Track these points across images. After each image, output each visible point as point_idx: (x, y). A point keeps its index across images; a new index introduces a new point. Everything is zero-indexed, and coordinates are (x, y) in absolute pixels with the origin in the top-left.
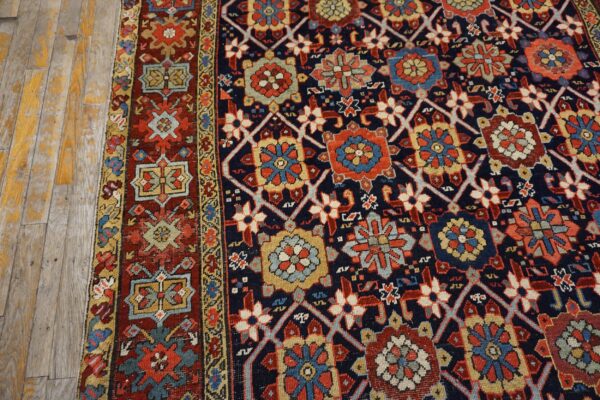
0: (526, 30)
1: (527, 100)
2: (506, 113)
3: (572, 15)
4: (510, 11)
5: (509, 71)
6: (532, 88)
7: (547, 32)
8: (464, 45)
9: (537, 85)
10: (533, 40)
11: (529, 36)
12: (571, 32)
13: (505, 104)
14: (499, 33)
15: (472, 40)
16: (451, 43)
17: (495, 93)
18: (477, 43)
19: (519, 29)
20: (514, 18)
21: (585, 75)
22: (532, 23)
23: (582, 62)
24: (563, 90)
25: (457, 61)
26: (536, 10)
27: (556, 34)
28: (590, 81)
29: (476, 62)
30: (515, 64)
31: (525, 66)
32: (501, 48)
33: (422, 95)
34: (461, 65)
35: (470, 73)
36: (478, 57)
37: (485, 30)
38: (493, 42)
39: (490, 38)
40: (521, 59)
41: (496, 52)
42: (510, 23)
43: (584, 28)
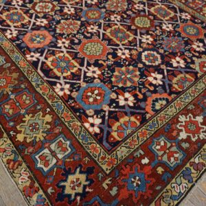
0: (55, 46)
1: (43, 20)
2: (50, 13)
3: (34, 62)
4: (68, 52)
5: (56, 27)
6: (43, 25)
7: (45, 49)
8: (80, 29)
9: (42, 26)
10: (50, 43)
11: (53, 44)
12: (32, 54)
13: (52, 16)
14: (67, 40)
15: (78, 33)
16: (86, 28)
17: (57, 18)
18: (75, 32)
19: (59, 45)
20: (64, 49)
21: (21, 37)
22: (54, 51)
23: (23, 42)
24: (29, 29)
25: (79, 22)
26: (54, 57)
27: (39, 50)
28: (18, 36)
29: (71, 24)
30: (54, 30)
31: (49, 31)
32: (64, 34)
33: (84, 8)
34: (76, 21)
35: (71, 20)
36: (71, 27)
37: (74, 38)
38: (68, 35)
39: (70, 36)
40: (52, 33)
41: (64, 32)
42: (65, 47)
43: (26, 58)
